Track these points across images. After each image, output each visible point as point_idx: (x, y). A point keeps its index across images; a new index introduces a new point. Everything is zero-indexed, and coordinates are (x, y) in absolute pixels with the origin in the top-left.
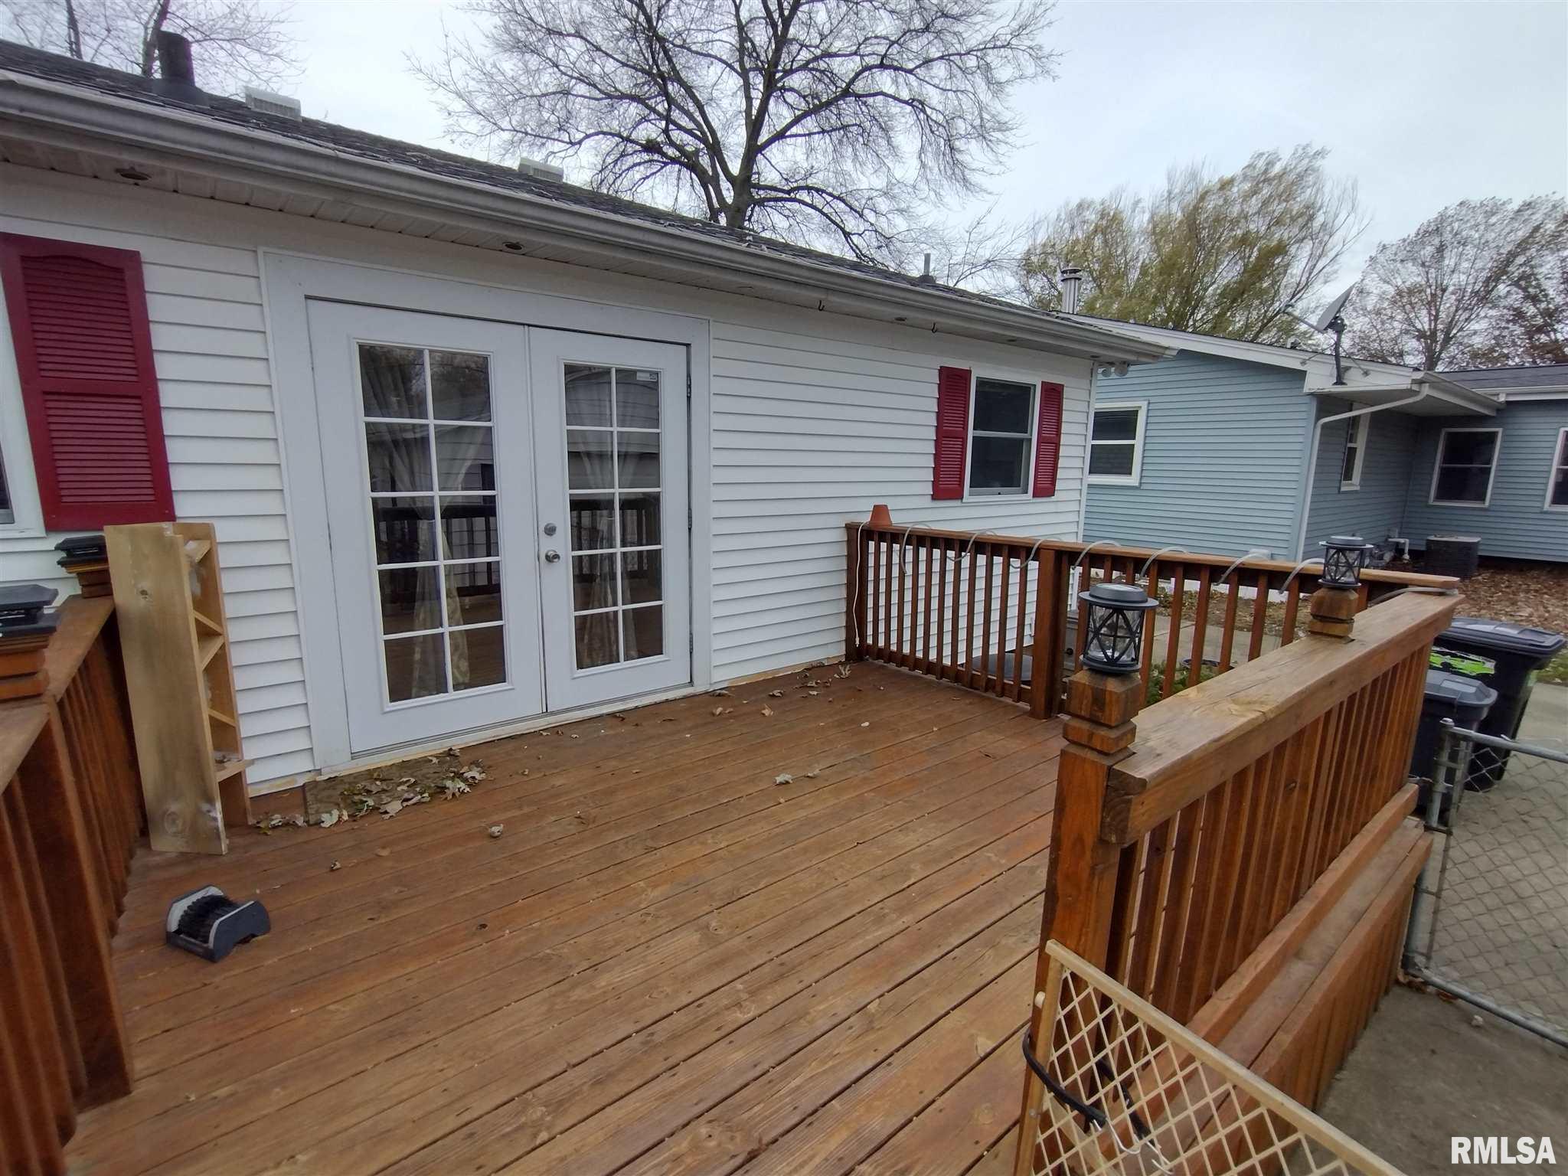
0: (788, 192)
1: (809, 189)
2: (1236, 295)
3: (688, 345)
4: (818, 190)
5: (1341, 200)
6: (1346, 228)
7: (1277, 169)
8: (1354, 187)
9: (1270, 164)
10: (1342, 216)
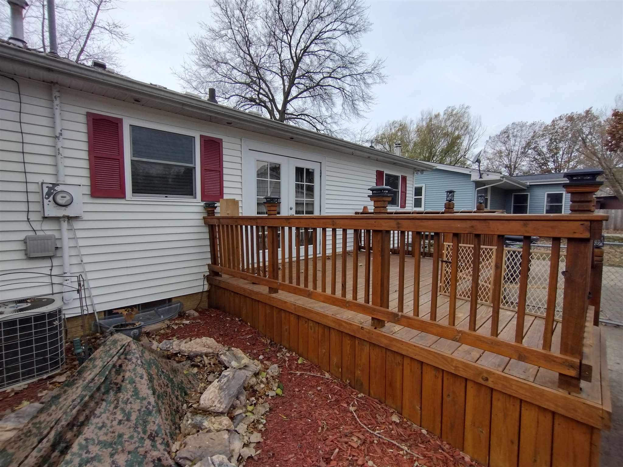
0: (297, 116)
1: (304, 115)
2: (447, 152)
3: (320, 163)
4: (307, 115)
5: (476, 122)
6: (479, 131)
7: (454, 112)
8: (480, 118)
9: (453, 110)
10: (478, 127)
